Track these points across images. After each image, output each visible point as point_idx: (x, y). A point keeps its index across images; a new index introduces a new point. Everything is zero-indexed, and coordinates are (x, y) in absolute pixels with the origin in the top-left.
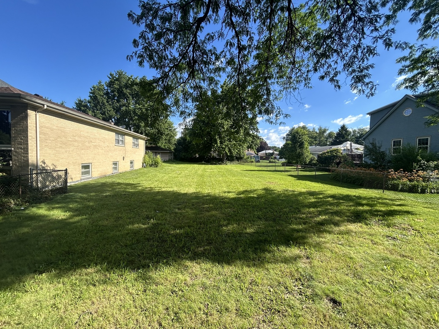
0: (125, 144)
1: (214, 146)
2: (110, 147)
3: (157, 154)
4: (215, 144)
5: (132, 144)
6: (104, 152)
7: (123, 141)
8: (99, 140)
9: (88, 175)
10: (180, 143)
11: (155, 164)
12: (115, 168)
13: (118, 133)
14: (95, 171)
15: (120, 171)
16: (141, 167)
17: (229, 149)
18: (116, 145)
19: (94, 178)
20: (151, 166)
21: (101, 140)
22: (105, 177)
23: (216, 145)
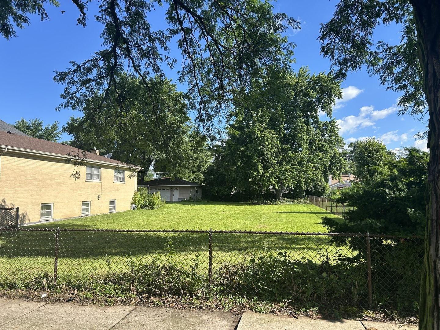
0: (102, 178)
1: (253, 174)
2: (78, 184)
3: (173, 190)
4: (254, 171)
5: (113, 178)
6: (69, 190)
7: (99, 175)
8: (63, 176)
9: (49, 216)
10: (211, 171)
11: (150, 205)
12: (87, 210)
13: (91, 165)
14: (57, 213)
15: (92, 214)
16: (129, 209)
17: (278, 178)
18: (87, 181)
19: (55, 220)
20: (144, 207)
21: (66, 177)
22: (71, 219)
23: (255, 173)
